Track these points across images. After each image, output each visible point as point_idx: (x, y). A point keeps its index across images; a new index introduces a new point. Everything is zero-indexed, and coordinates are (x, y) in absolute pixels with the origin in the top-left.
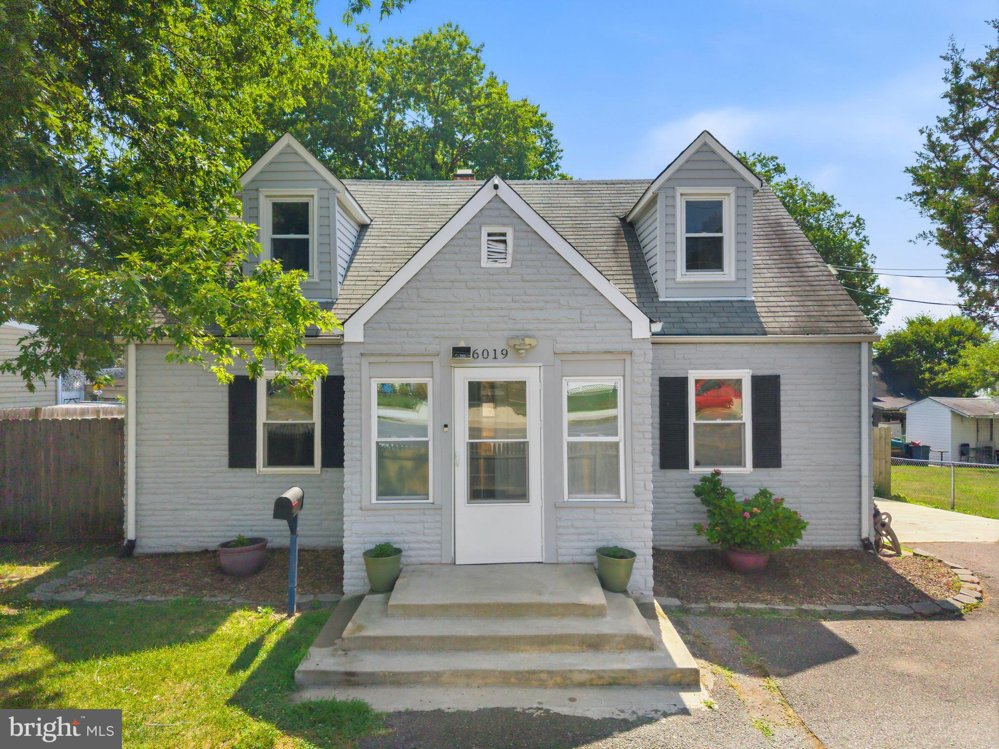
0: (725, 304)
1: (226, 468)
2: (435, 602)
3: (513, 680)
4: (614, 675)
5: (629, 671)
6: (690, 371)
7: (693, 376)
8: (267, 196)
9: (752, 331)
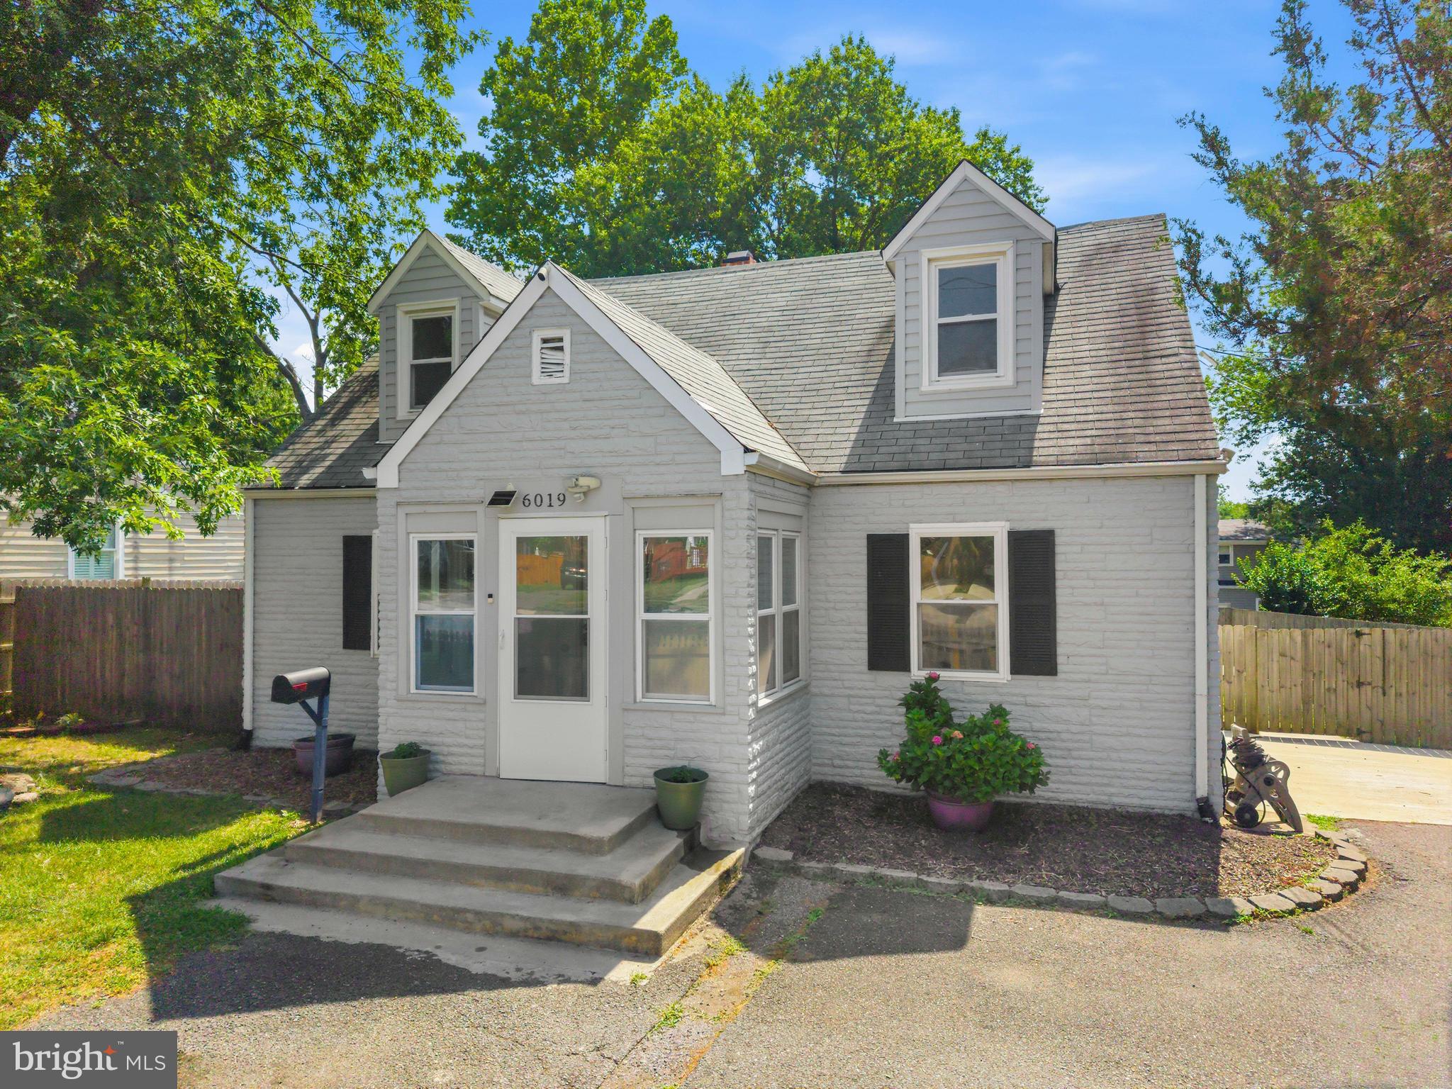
0: (986, 423)
1: (341, 650)
2: (409, 816)
3: (435, 917)
4: (553, 927)
5: (571, 924)
6: (912, 525)
7: (917, 532)
8: (407, 313)
9: (1010, 462)
